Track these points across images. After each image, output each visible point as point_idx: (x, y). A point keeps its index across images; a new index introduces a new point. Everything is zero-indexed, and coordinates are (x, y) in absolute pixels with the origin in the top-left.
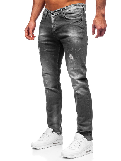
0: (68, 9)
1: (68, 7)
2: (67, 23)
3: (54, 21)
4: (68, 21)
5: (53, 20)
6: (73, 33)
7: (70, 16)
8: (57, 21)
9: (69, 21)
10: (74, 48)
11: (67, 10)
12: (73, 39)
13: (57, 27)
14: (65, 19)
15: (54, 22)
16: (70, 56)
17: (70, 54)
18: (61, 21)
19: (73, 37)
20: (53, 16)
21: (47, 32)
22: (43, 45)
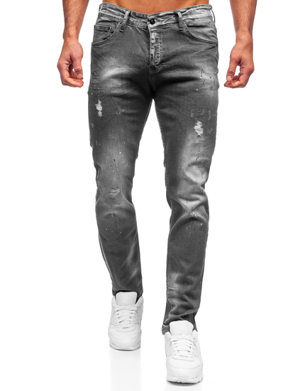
0: (191, 13)
1: (192, 9)
2: (192, 47)
3: (156, 39)
4: (194, 42)
5: (153, 36)
6: (207, 72)
7: (199, 33)
8: (164, 40)
9: (197, 43)
10: (208, 109)
11: (190, 17)
12: (209, 86)
13: (164, 56)
14: (188, 38)
15: (157, 42)
16: (196, 127)
17: (199, 123)
18: (176, 40)
19: (209, 84)
20: (153, 28)
21: (129, 66)
22: (115, 99)
